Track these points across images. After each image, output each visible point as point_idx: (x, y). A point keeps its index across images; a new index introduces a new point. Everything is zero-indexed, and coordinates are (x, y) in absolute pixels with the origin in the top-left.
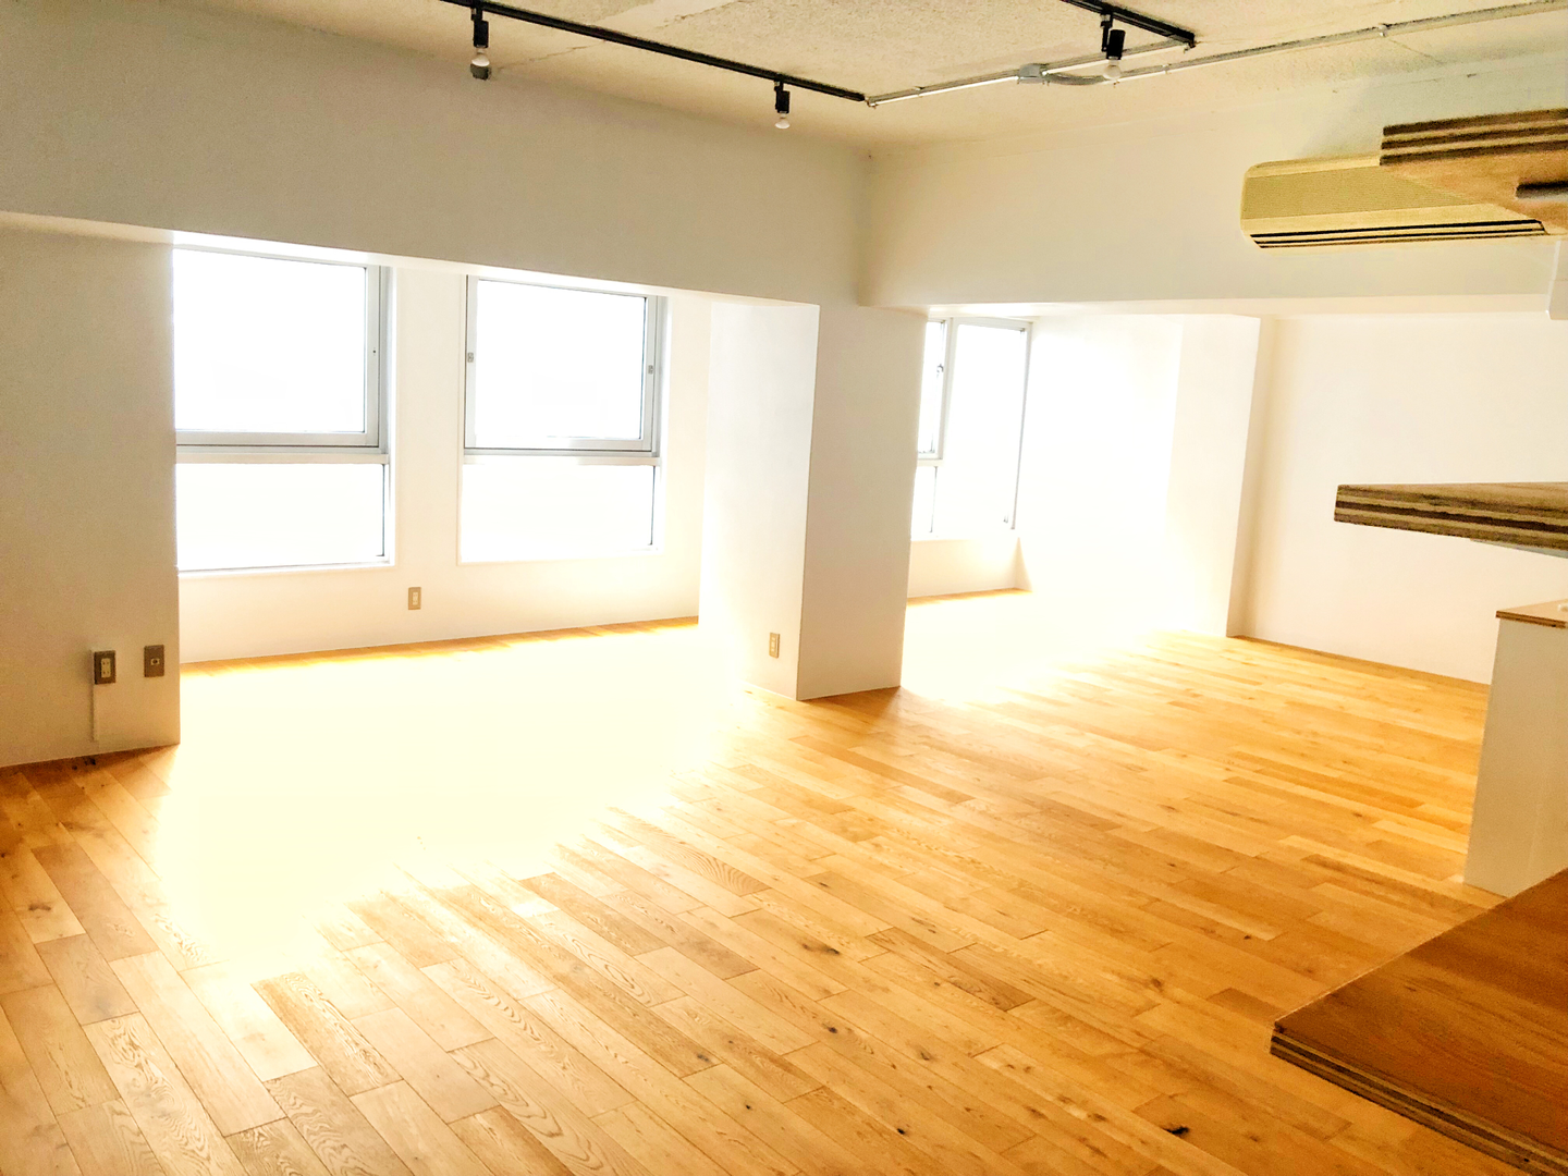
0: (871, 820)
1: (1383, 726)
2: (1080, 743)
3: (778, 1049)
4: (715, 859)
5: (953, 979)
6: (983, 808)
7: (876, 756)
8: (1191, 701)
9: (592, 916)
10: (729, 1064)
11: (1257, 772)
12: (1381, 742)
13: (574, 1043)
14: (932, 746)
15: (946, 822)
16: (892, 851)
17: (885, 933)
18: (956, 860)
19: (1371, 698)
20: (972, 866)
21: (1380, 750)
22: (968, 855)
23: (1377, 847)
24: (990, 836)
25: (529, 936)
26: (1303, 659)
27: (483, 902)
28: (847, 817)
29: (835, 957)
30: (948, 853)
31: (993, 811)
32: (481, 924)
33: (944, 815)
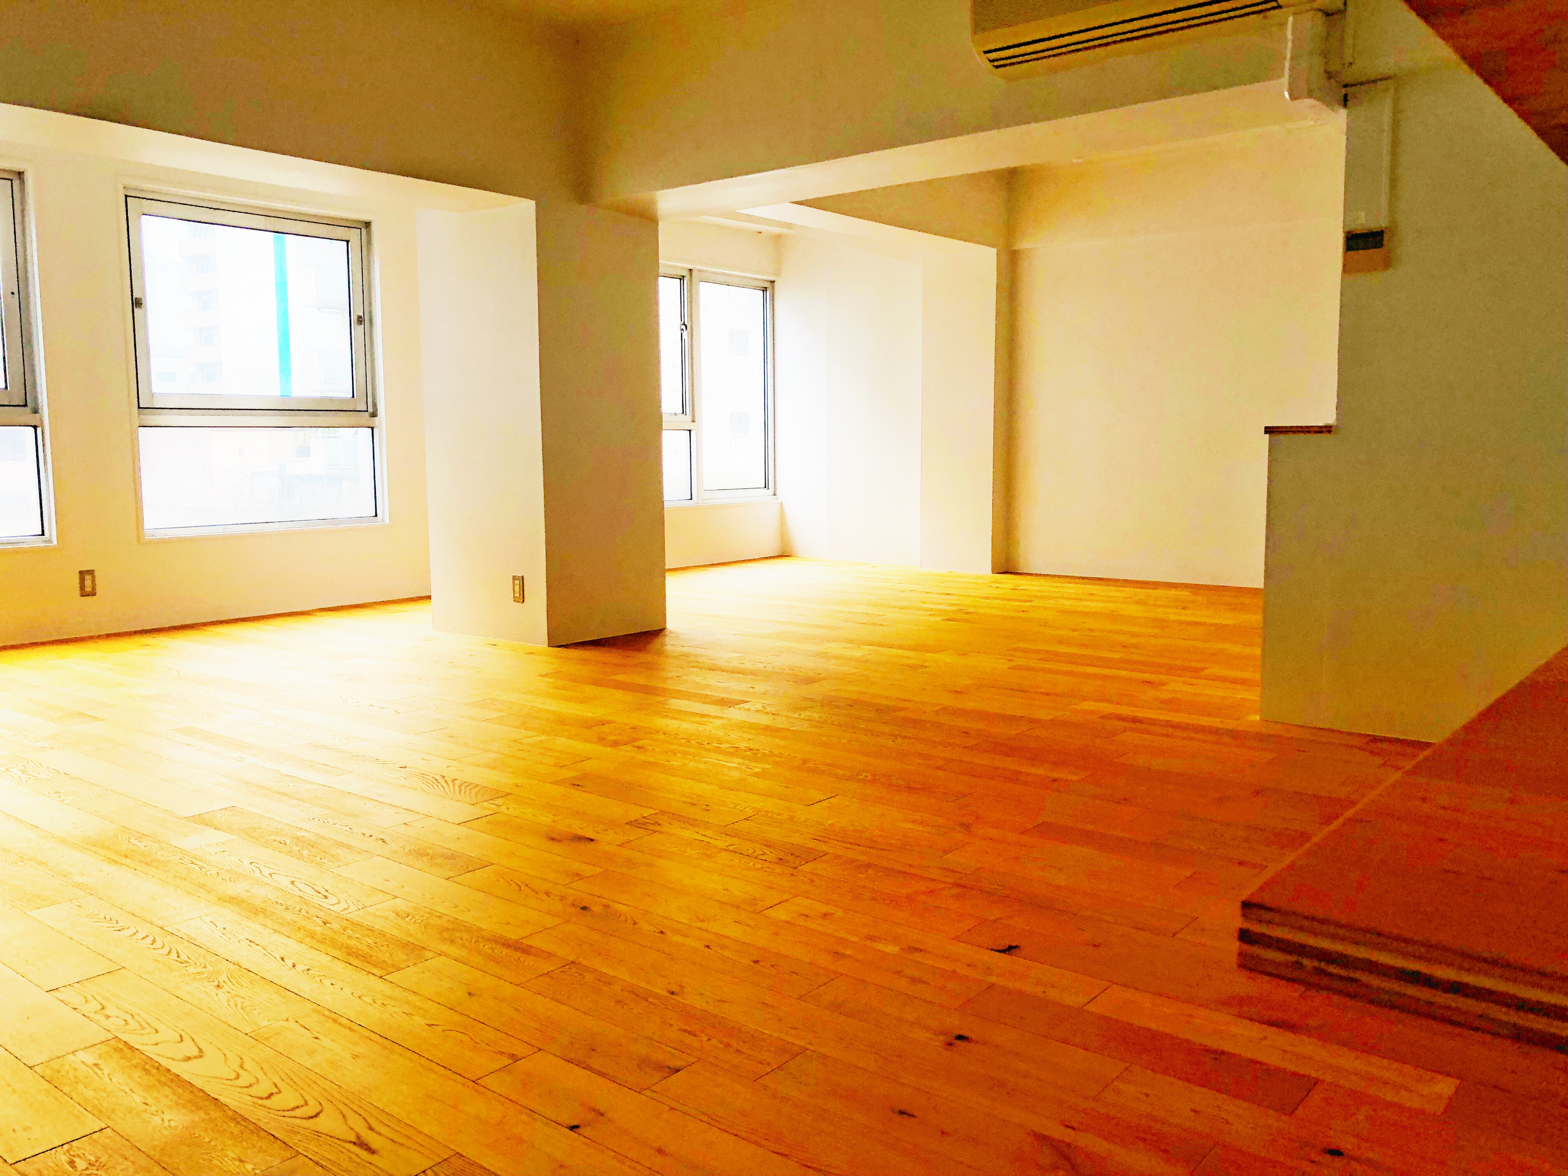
0: (632, 728)
1: (1155, 620)
2: (858, 654)
3: (513, 935)
4: (443, 777)
5: (731, 848)
6: (759, 707)
7: (639, 679)
8: (967, 617)
9: (278, 839)
10: (447, 955)
11: (1040, 659)
12: (1157, 631)
13: (236, 960)
14: (701, 668)
15: (718, 722)
16: (657, 749)
17: (650, 817)
18: (732, 750)
19: (1139, 602)
20: (748, 753)
21: (1156, 636)
22: (743, 745)
23: (1170, 704)
24: (767, 728)
25: (193, 866)
26: (1069, 583)
27: (133, 840)
28: (606, 729)
29: (590, 845)
30: (721, 746)
31: (769, 709)
32: (128, 861)
33: (716, 717)
